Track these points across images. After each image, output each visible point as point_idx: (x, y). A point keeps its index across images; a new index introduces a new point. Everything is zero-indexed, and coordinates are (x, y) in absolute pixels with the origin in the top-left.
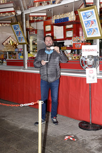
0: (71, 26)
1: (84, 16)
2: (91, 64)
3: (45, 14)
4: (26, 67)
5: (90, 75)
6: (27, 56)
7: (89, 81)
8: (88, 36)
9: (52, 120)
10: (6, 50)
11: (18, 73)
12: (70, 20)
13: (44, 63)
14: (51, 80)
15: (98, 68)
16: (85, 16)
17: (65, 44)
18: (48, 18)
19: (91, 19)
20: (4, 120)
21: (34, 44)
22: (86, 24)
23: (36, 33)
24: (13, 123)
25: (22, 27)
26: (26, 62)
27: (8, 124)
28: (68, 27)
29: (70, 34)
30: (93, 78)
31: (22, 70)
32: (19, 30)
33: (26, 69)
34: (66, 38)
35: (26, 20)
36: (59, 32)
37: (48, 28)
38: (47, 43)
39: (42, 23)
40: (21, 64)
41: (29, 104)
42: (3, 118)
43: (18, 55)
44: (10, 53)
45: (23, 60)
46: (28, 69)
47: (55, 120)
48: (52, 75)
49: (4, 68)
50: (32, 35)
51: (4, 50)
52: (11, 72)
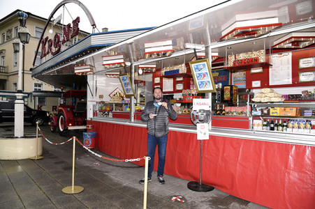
0: (181, 79)
1: (195, 69)
2: (202, 119)
3: (155, 66)
4: (133, 120)
5: (202, 130)
6: (134, 109)
7: (200, 137)
8: (200, 89)
9: (159, 179)
10: (113, 102)
11: (124, 126)
12: (180, 72)
13: (152, 116)
14: (159, 134)
15: (210, 123)
16: (197, 68)
17: (174, 97)
18: (158, 70)
19: (203, 71)
21: (141, 96)
22: (198, 77)
23: (144, 85)
24: (116, 179)
25: (131, 78)
26: (133, 115)
27: (111, 180)
28: (178, 79)
29: (180, 87)
30: (205, 134)
31: (127, 123)
32: (128, 81)
33: (133, 123)
34: (176, 91)
35: (135, 71)
36: (168, 85)
37: (157, 80)
38: (156, 95)
39: (151, 75)
40: (127, 116)
41: (135, 160)
42: (107, 174)
43: (124, 107)
44: (116, 105)
45: (130, 113)
46: (134, 123)
47: (161, 179)
49: (110, 120)
50: (140, 87)
51: (111, 102)
52: (117, 124)
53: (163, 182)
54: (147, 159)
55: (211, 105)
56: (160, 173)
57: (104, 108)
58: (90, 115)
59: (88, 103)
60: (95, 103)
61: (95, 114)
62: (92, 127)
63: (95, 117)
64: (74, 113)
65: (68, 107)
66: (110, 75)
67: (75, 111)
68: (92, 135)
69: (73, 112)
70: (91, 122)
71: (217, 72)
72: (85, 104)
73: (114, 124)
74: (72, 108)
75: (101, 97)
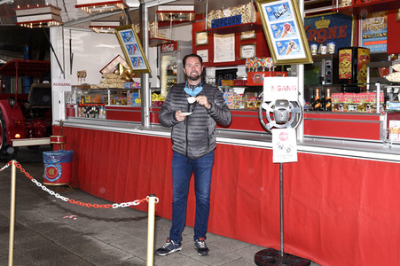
1: (269, 14)
2: (282, 119)
3: (191, 8)
4: (147, 123)
5: (282, 143)
6: (149, 99)
8: (279, 58)
9: (197, 244)
10: (106, 86)
11: (129, 135)
12: (244, 21)
13: (181, 116)
14: (196, 153)
16: (272, 13)
17: (238, 74)
18: (199, 16)
19: (285, 19)
20: (91, 241)
21: (170, 72)
22: (274, 31)
23: (176, 48)
25: (141, 36)
26: (147, 112)
28: (245, 36)
29: (248, 52)
30: (288, 150)
31: (136, 131)
32: (135, 41)
33: (148, 129)
34: (241, 61)
35: (151, 21)
36: (225, 48)
37: (202, 38)
38: (189, 70)
39: (190, 27)
40: (135, 116)
41: (130, 204)
42: (89, 237)
43: (130, 96)
44: (115, 91)
45: (141, 108)
46: (151, 129)
47: (201, 245)
48: (199, 143)
49: (101, 124)
50: (167, 53)
51: (102, 86)
52: (115, 134)
53: (204, 251)
54: (152, 201)
55: (302, 91)
56: (200, 233)
57: (88, 100)
58: (59, 115)
59: (54, 89)
60: (69, 89)
61: (69, 112)
62: (64, 139)
63: (70, 119)
64: (25, 112)
65: (12, 97)
66: (99, 27)
67: (27, 105)
68: (63, 158)
69: (23, 108)
70: (62, 129)
71: (326, 18)
72: (48, 91)
73: (108, 133)
74: (21, 99)
75: (82, 75)
